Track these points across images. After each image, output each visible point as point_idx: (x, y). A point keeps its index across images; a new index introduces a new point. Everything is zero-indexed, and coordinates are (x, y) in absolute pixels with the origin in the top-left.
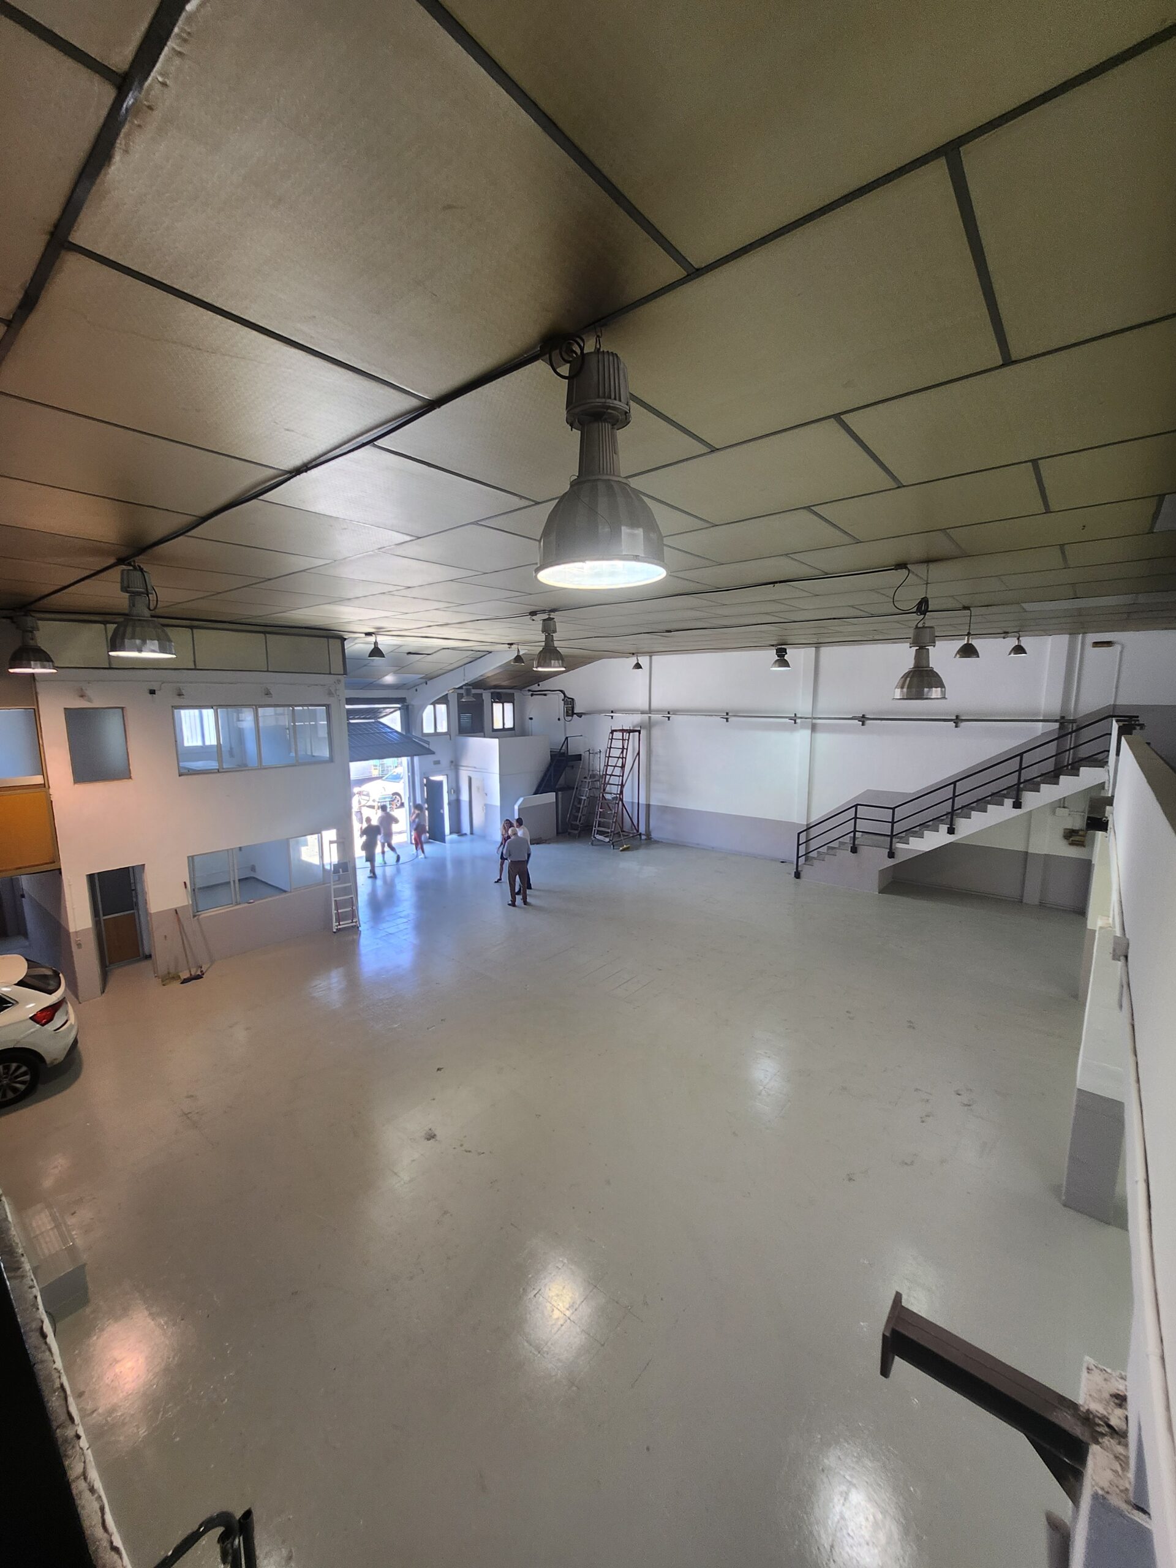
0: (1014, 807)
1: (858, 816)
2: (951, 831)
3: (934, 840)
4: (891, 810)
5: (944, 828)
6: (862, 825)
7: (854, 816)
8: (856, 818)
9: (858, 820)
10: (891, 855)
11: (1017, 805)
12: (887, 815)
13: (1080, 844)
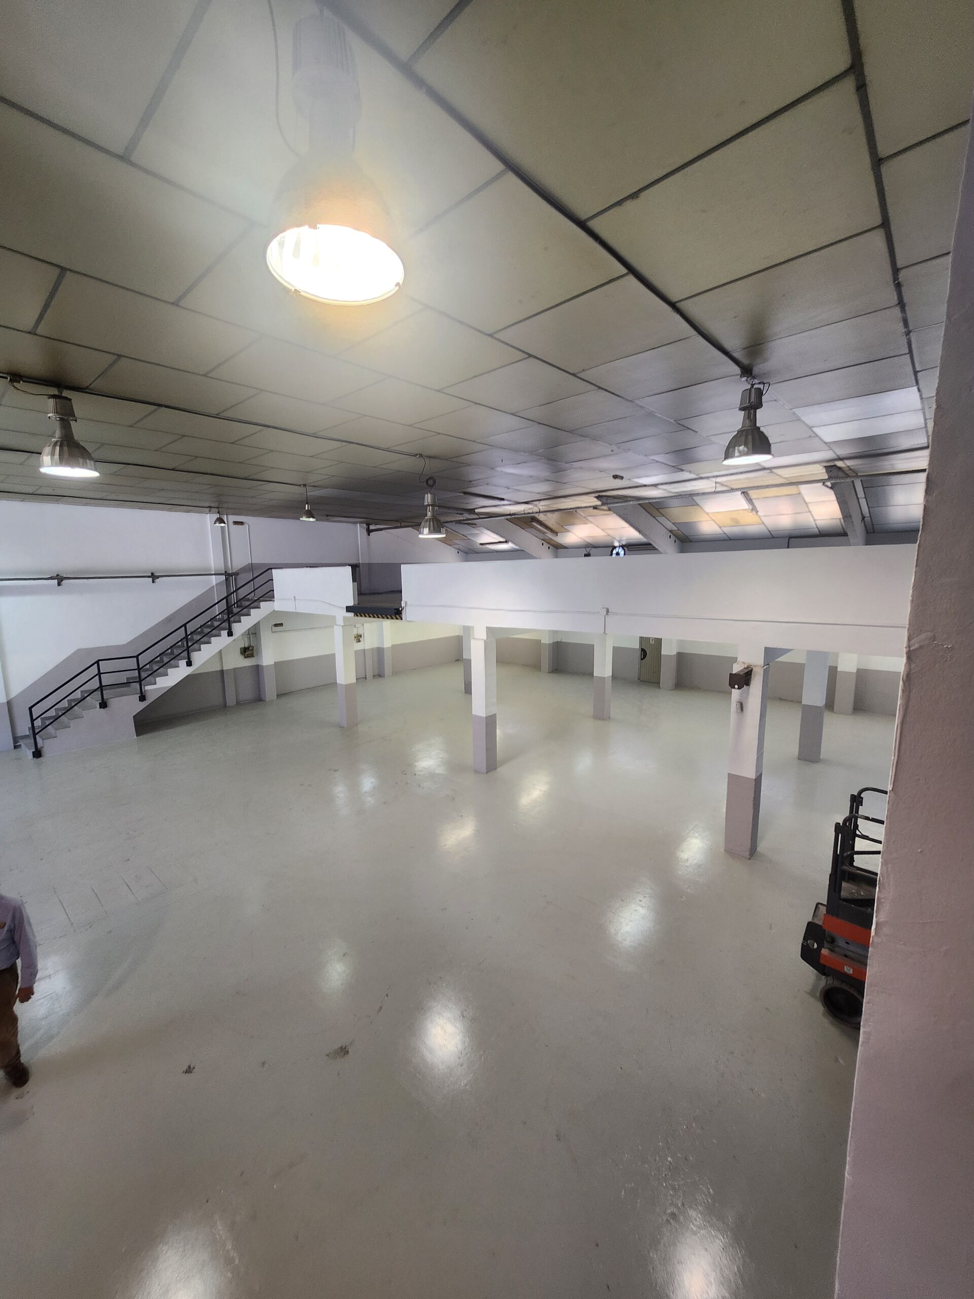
0: (228, 636)
1: (101, 672)
2: (189, 664)
3: (177, 674)
4: (135, 659)
5: (183, 663)
6: (106, 679)
7: (97, 672)
8: (99, 674)
9: (102, 675)
10: (142, 698)
11: (230, 634)
12: (132, 663)
13: (252, 656)
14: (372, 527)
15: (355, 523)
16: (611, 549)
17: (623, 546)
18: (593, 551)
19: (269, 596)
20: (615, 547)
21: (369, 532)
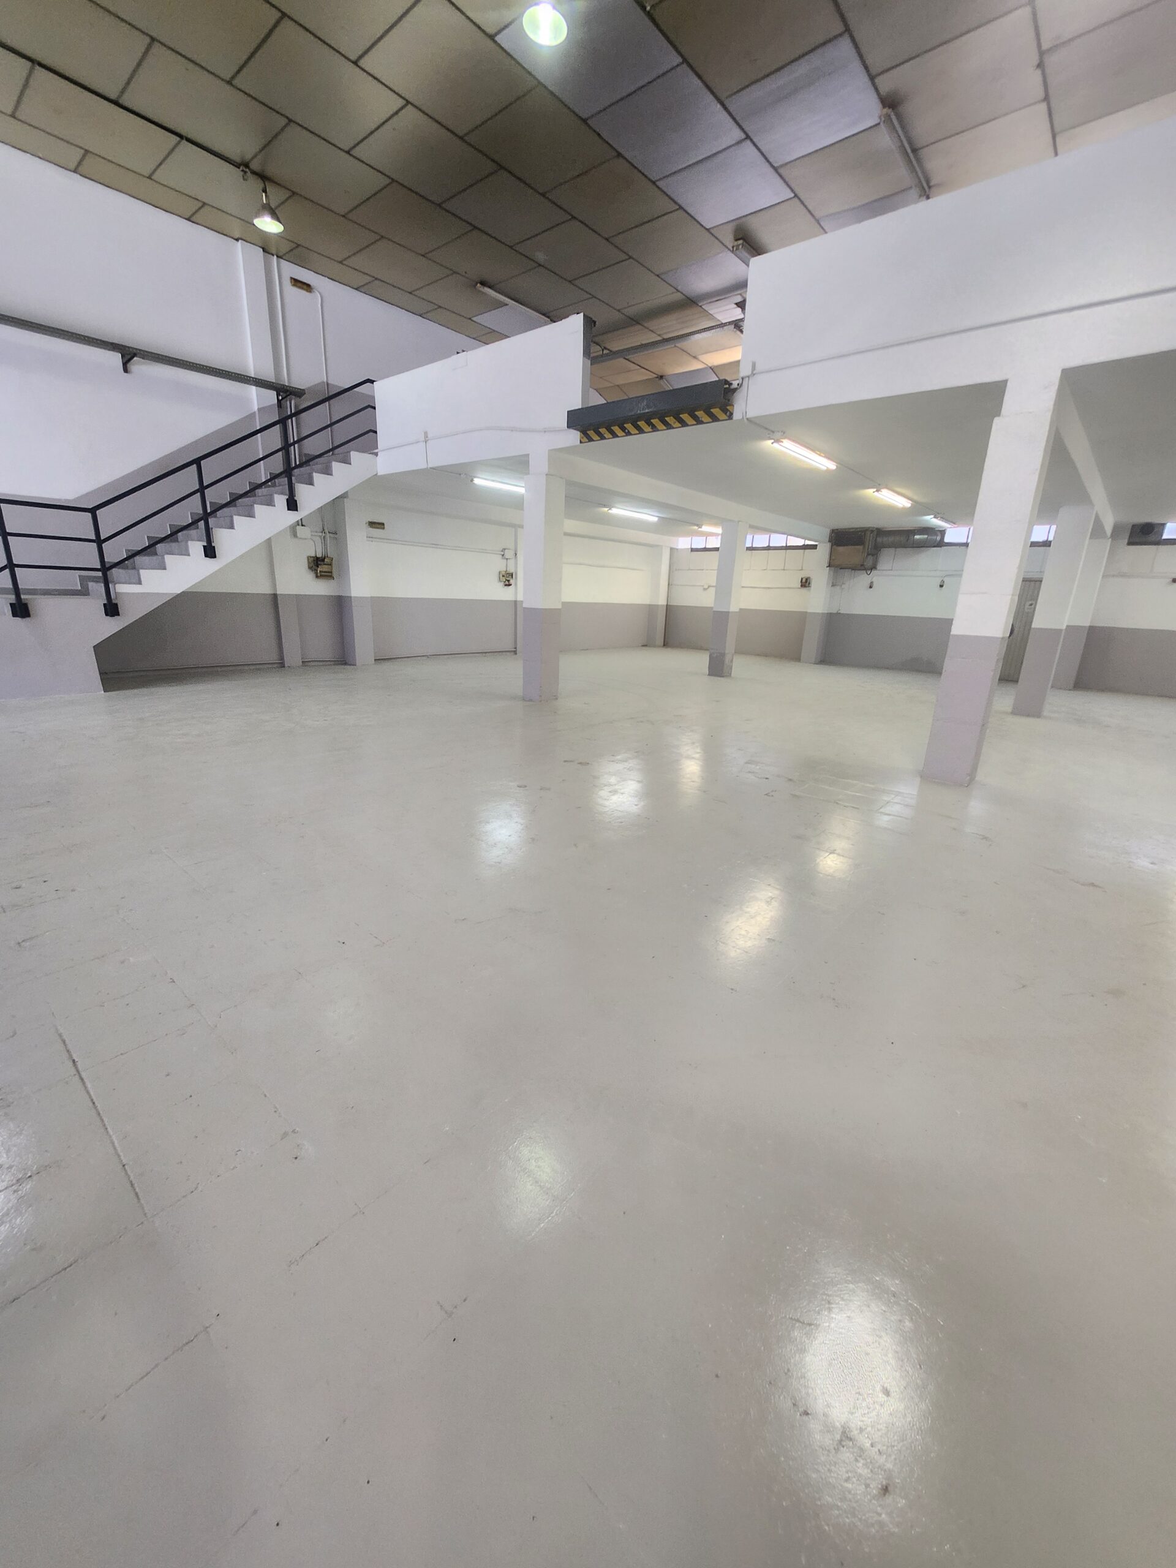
0: (288, 509)
1: (9, 531)
2: (210, 553)
4: (89, 515)
5: (196, 548)
8: (4, 534)
9: (9, 538)
10: (112, 609)
11: (291, 506)
12: (83, 525)
13: (328, 575)
19: (367, 440)
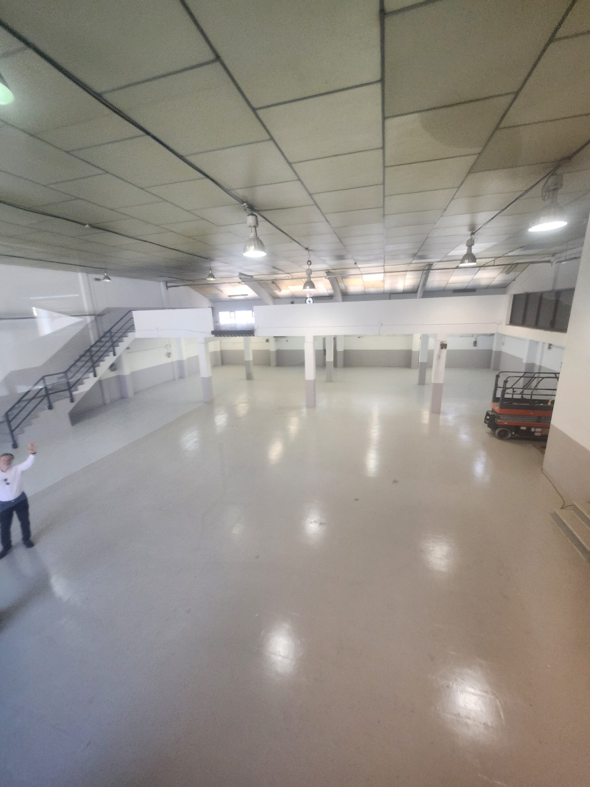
1: (47, 385)
2: (95, 375)
3: (89, 383)
4: (65, 374)
5: (92, 375)
8: (45, 386)
10: (72, 400)
11: (114, 354)
13: (115, 369)
14: (169, 284)
15: (160, 281)
16: (305, 299)
17: (312, 298)
18: (295, 300)
19: (132, 328)
20: (307, 298)
21: (167, 287)
